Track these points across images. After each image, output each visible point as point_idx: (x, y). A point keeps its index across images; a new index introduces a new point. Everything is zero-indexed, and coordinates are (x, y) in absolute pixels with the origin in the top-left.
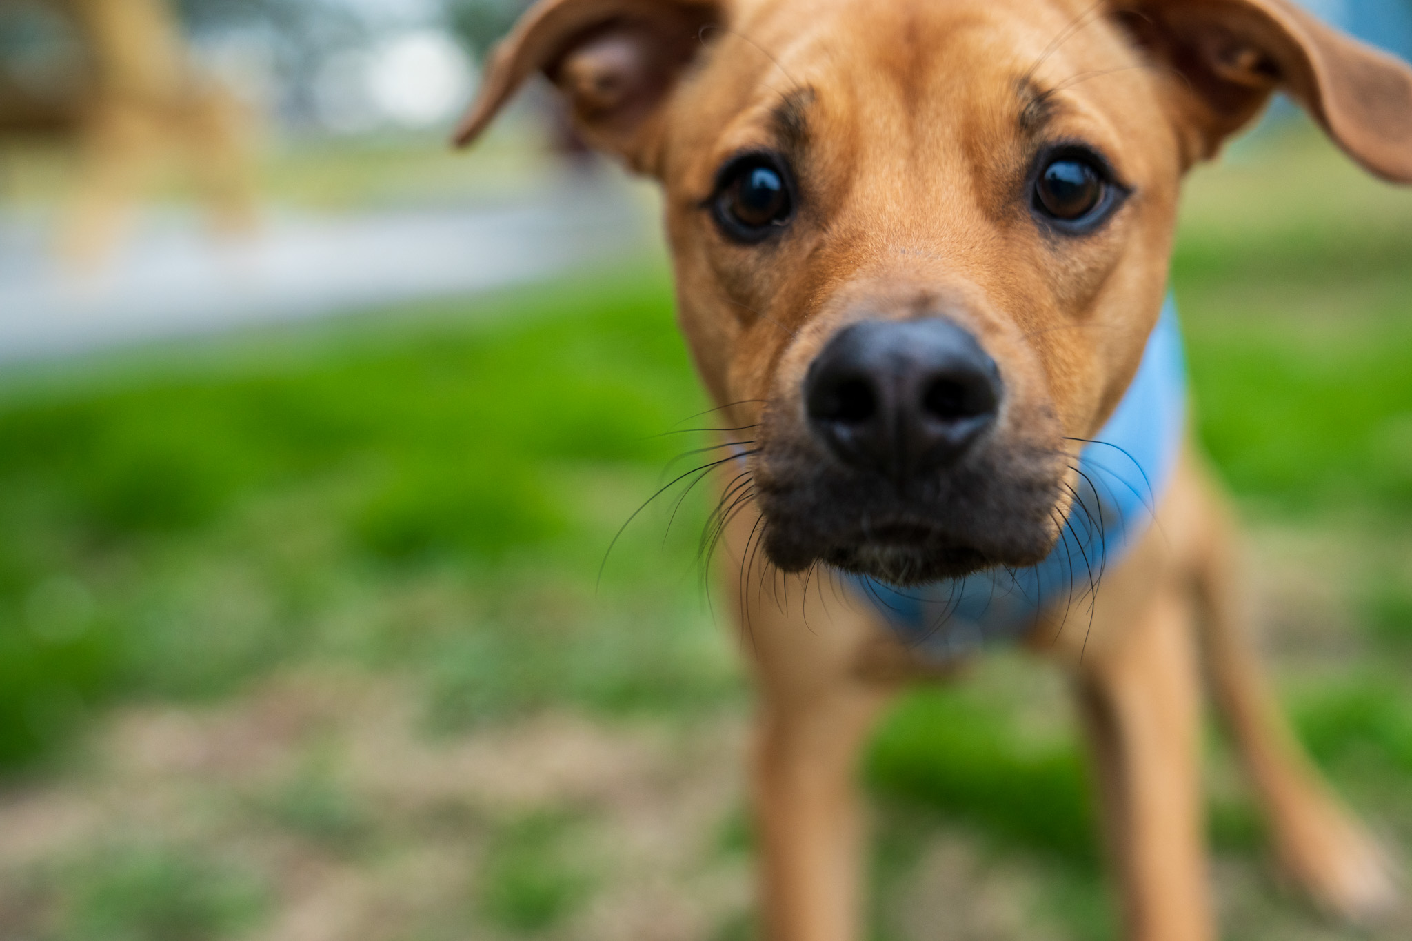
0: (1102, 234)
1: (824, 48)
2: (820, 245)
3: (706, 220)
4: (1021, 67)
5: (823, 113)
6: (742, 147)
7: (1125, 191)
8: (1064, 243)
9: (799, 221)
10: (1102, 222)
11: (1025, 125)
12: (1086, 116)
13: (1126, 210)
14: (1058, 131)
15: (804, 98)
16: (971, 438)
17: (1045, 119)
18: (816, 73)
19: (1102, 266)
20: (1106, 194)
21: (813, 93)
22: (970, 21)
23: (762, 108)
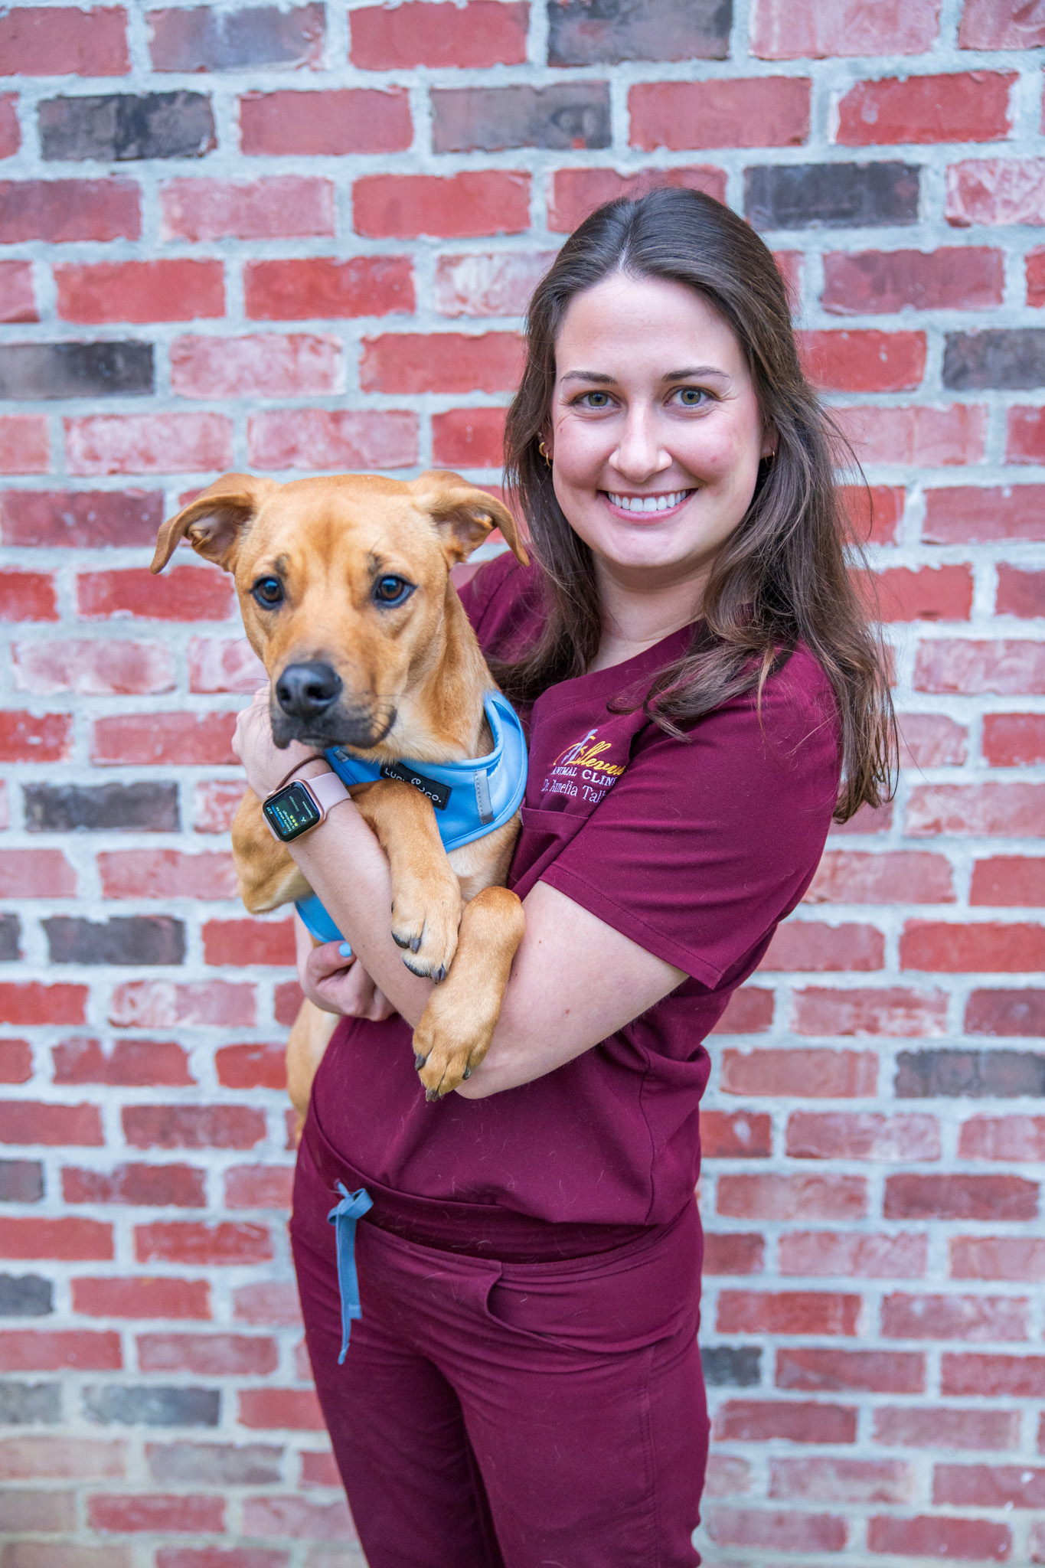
0: (402, 607)
1: (291, 537)
2: (291, 618)
3: (251, 596)
4: (369, 548)
5: (292, 565)
6: (262, 574)
7: (414, 587)
8: (386, 612)
9: (285, 605)
10: (402, 603)
11: (371, 572)
12: (397, 561)
13: (415, 595)
14: (386, 569)
15: (284, 558)
16: (326, 707)
17: (379, 567)
18: (290, 547)
19: (403, 619)
20: (407, 589)
21: (288, 556)
22: (349, 527)
23: (270, 558)
